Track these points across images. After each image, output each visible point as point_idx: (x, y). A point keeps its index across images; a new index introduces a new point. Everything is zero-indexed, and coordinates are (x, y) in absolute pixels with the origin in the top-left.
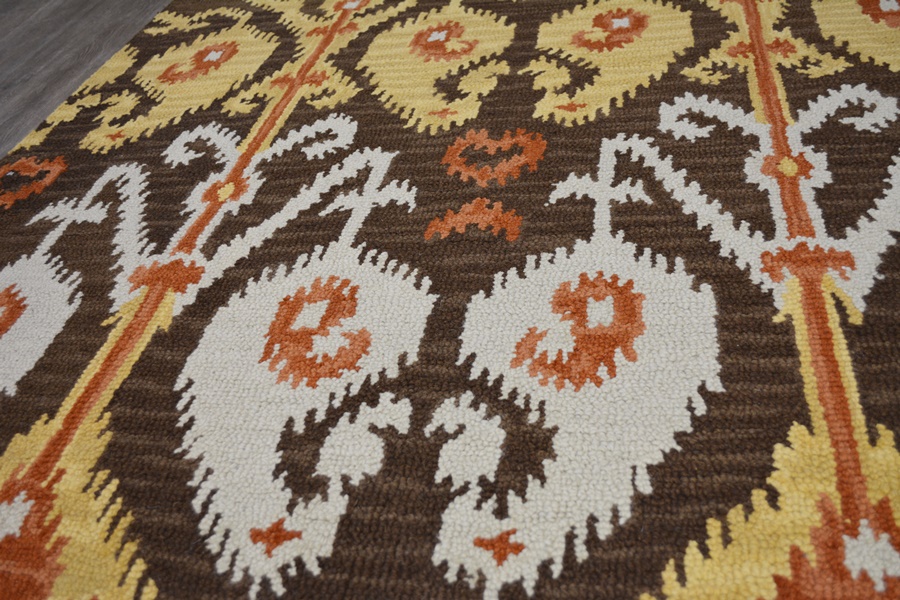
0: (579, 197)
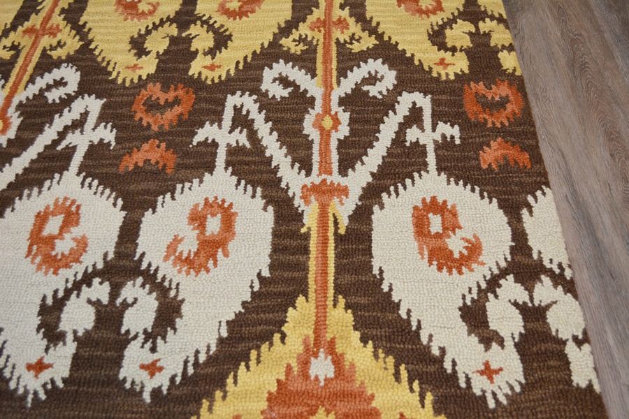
0: (209, 141)
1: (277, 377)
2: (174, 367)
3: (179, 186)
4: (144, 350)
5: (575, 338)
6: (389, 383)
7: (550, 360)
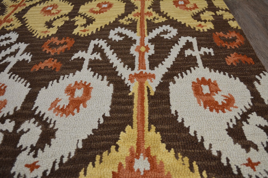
0: (80, 58)
1: (112, 170)
2: (47, 166)
4: (29, 156)
6: (186, 173)
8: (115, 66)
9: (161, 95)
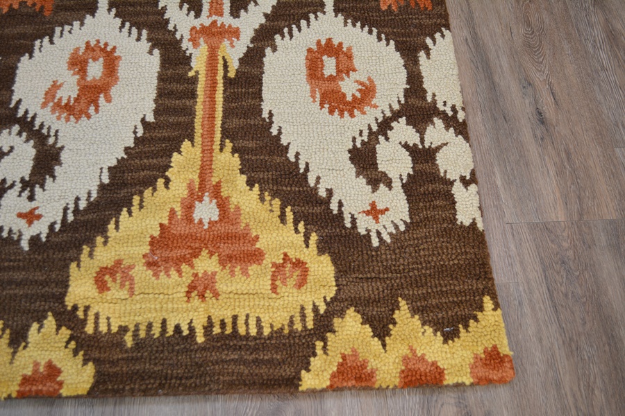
1: (160, 221)
2: (54, 215)
3: (58, 30)
4: (21, 198)
5: (463, 179)
6: (274, 224)
7: (436, 200)
8: (163, 6)
9: (247, 78)
